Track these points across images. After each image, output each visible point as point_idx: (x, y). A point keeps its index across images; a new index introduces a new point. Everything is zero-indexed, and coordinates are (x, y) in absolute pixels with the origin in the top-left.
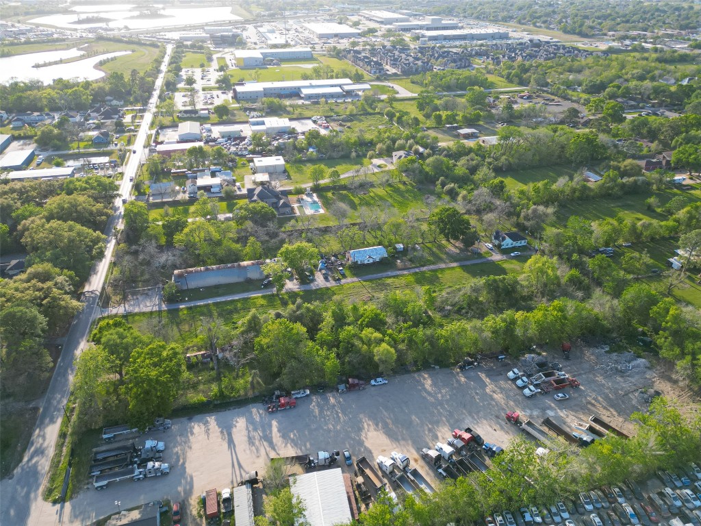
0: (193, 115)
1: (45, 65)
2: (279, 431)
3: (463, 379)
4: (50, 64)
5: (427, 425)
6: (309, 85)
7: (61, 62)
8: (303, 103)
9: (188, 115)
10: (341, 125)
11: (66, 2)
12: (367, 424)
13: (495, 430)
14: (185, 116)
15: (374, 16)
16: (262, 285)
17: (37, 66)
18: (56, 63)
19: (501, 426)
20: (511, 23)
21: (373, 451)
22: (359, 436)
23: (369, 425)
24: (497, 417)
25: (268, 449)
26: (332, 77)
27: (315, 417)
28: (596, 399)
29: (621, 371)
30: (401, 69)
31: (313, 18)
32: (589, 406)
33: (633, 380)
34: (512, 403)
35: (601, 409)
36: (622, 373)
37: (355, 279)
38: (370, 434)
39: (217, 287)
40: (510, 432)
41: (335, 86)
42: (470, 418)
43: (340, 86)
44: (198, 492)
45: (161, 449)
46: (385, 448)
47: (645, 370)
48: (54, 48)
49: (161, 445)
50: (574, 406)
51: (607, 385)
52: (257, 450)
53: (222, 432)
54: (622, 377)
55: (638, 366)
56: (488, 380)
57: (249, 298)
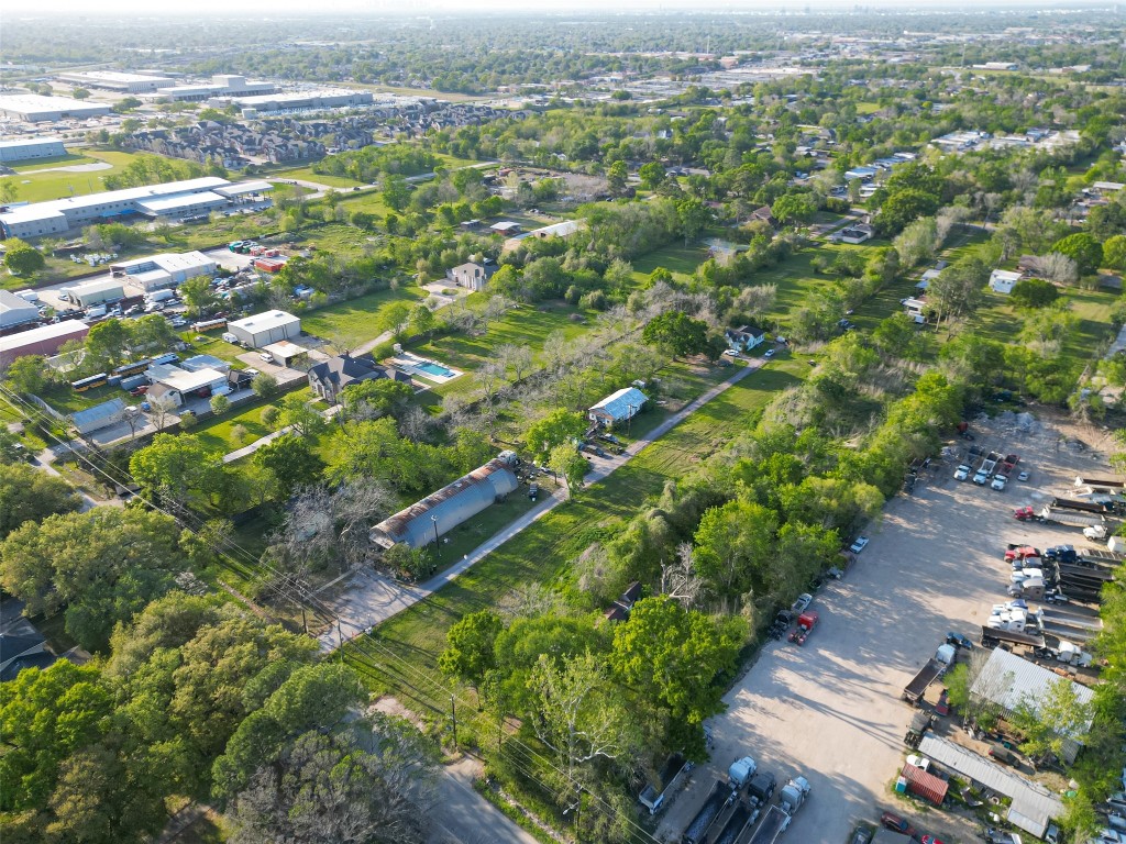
2: (844, 658)
3: (924, 502)
6: (150, 195)
10: (295, 248)
12: (916, 595)
15: (99, 81)
16: (531, 497)
20: (346, 82)
21: (967, 620)
22: (927, 612)
23: (919, 596)
24: (1008, 522)
25: (866, 685)
26: (168, 179)
27: (855, 620)
37: (642, 443)
38: (936, 605)
41: (197, 191)
43: (208, 190)
46: (971, 610)
53: (784, 701)
56: (944, 491)
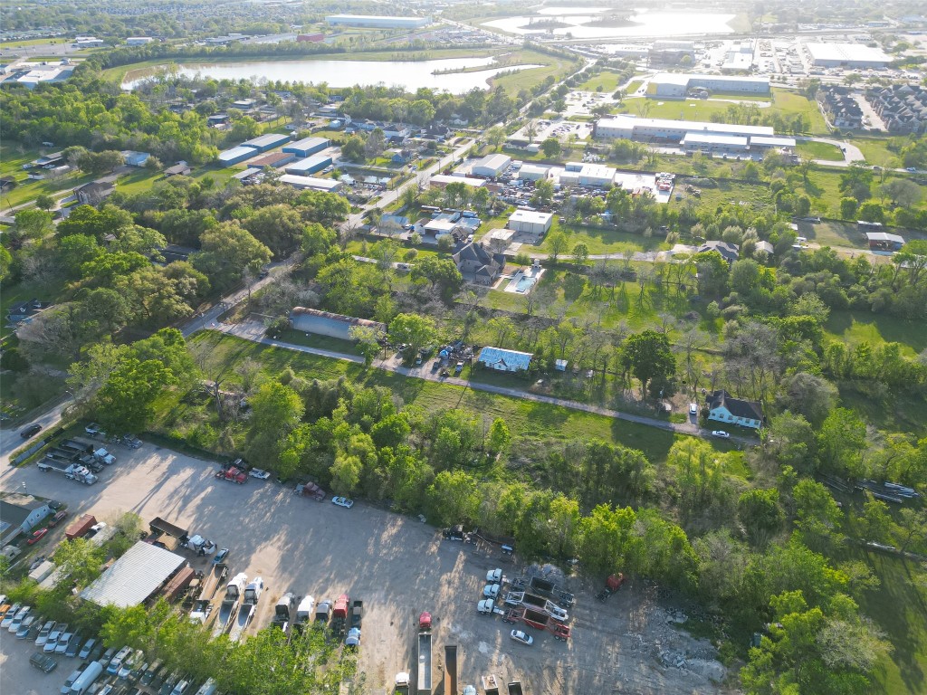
0: (520, 148)
1: (445, 72)
2: (203, 499)
3: (434, 549)
4: (451, 72)
5: (331, 574)
6: (702, 129)
7: (464, 70)
8: (674, 153)
9: (515, 147)
10: (690, 191)
11: (541, 2)
13: (392, 624)
14: (512, 147)
17: (436, 73)
18: (457, 71)
19: (404, 624)
21: (250, 567)
22: (258, 543)
23: (279, 539)
24: (414, 612)
25: (176, 509)
27: (246, 503)
28: (567, 671)
29: (658, 660)
30: (891, 124)
31: (842, 36)
32: (546, 673)
33: (662, 681)
34: (452, 607)
35: (557, 685)
36: (656, 661)
38: (270, 549)
39: (324, 337)
40: (405, 637)
41: (742, 135)
42: (383, 593)
43: (748, 136)
44: (91, 512)
45: (107, 462)
46: (263, 570)
47: (705, 681)
48: (472, 54)
49: (109, 459)
50: (527, 659)
51: (611, 664)
52: (168, 505)
53: (164, 473)
54: (652, 668)
55: (698, 670)
56: (461, 566)
57: (336, 360)
